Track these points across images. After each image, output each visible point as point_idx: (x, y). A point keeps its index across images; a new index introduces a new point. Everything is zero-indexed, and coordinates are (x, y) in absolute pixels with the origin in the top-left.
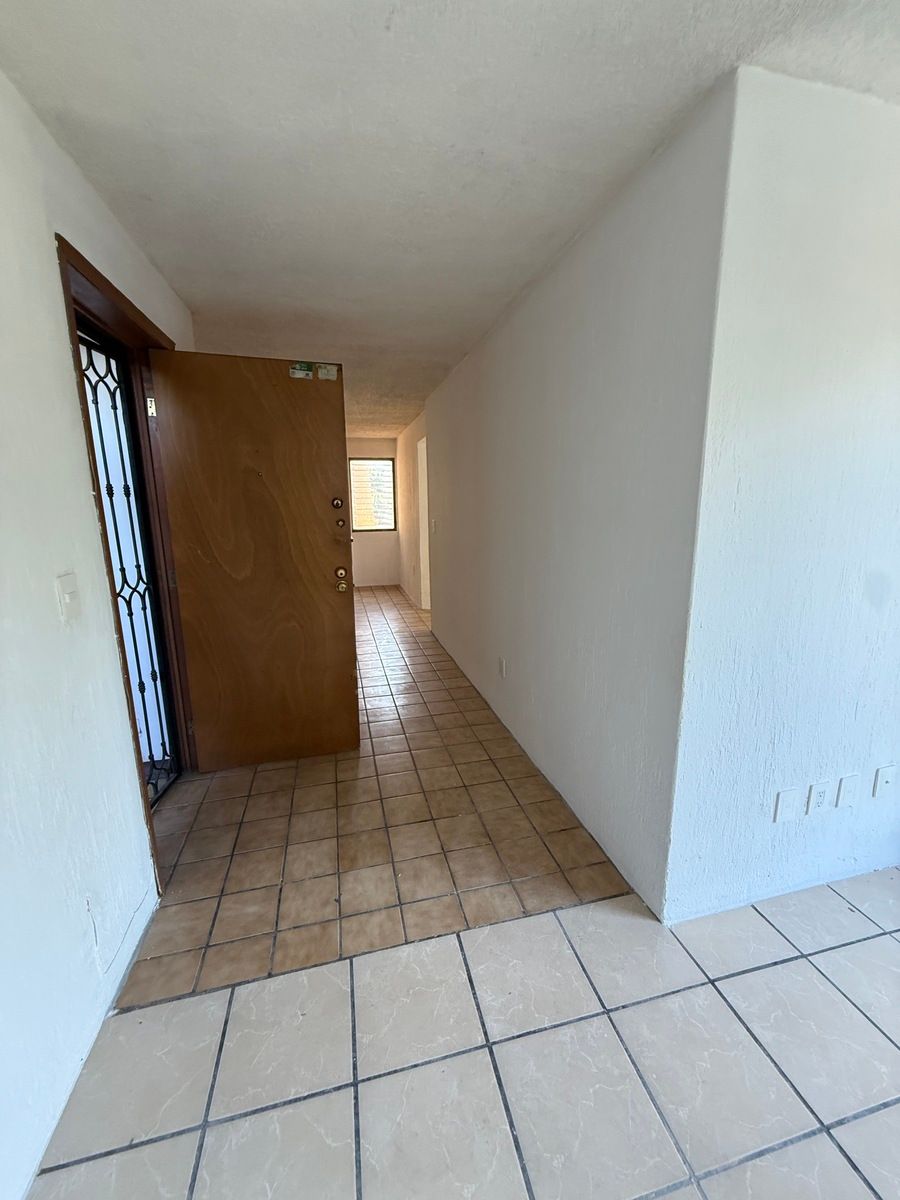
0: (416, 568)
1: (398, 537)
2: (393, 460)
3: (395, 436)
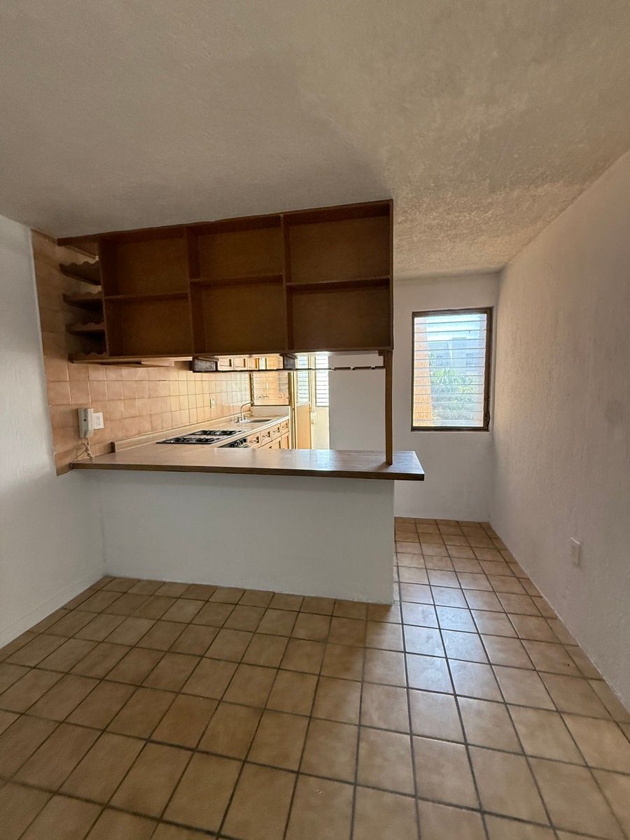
1: (490, 443)
2: (489, 311)
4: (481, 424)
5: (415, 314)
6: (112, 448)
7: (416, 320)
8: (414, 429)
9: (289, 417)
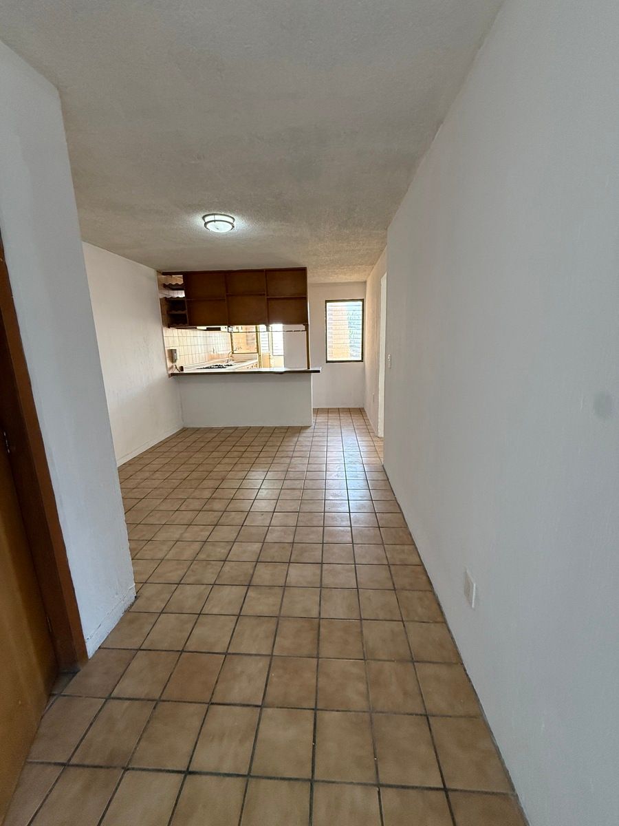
0: (375, 397)
1: (364, 369)
2: (363, 300)
3: (364, 279)
4: (360, 359)
5: (327, 301)
6: (182, 368)
7: (328, 304)
8: (327, 362)
9: (257, 360)
